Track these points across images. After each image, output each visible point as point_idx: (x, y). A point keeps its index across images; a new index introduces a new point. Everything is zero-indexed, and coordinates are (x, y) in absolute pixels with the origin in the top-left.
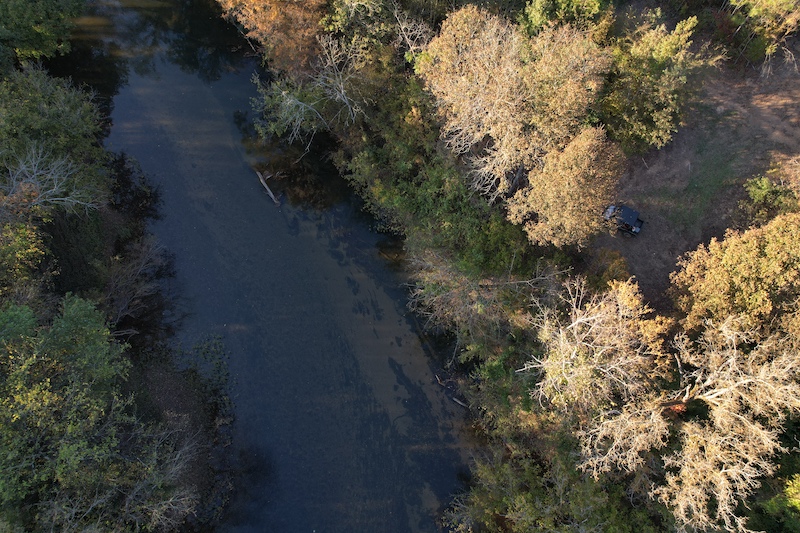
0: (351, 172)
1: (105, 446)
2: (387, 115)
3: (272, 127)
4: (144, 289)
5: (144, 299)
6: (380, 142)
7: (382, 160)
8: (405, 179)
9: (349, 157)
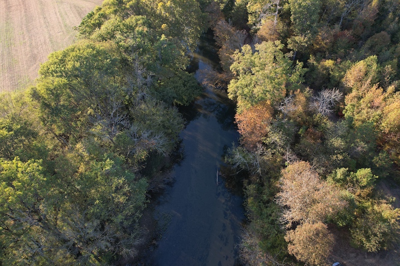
0: (246, 189)
1: (128, 222)
2: (270, 178)
3: (230, 160)
4: (162, 186)
5: (160, 188)
6: (263, 185)
7: (260, 191)
8: (263, 202)
9: (249, 183)
